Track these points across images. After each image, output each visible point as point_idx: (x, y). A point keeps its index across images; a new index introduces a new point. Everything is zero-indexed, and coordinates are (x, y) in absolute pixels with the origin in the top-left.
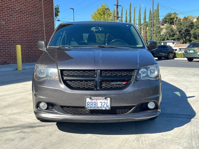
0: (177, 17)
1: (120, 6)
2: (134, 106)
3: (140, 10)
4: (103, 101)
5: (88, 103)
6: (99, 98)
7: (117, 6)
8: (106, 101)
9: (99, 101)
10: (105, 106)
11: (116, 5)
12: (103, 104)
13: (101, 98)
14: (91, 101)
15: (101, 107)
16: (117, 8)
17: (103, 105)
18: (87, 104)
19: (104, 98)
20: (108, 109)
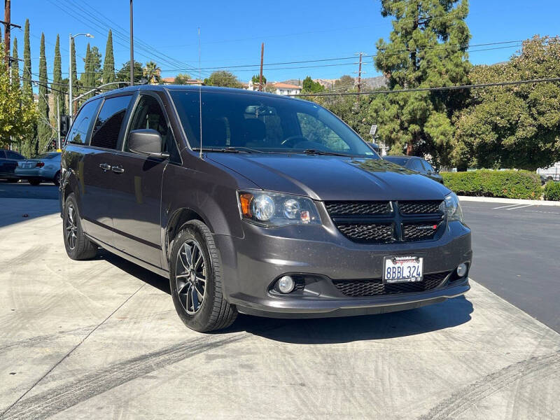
0: (156, 77)
1: (16, 26)
2: (447, 273)
3: (58, 44)
4: (411, 264)
5: (389, 271)
6: (407, 258)
7: (8, 26)
8: (416, 265)
9: (405, 265)
10: (415, 274)
11: (3, 23)
12: (413, 269)
13: (410, 258)
14: (394, 266)
15: (409, 277)
16: (8, 31)
17: (412, 272)
18: (386, 273)
19: (414, 258)
20: (419, 279)
